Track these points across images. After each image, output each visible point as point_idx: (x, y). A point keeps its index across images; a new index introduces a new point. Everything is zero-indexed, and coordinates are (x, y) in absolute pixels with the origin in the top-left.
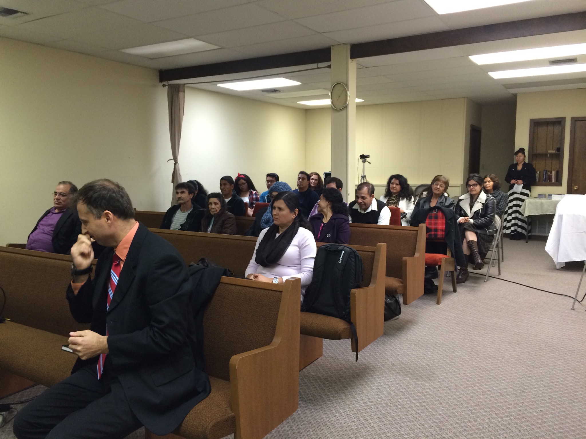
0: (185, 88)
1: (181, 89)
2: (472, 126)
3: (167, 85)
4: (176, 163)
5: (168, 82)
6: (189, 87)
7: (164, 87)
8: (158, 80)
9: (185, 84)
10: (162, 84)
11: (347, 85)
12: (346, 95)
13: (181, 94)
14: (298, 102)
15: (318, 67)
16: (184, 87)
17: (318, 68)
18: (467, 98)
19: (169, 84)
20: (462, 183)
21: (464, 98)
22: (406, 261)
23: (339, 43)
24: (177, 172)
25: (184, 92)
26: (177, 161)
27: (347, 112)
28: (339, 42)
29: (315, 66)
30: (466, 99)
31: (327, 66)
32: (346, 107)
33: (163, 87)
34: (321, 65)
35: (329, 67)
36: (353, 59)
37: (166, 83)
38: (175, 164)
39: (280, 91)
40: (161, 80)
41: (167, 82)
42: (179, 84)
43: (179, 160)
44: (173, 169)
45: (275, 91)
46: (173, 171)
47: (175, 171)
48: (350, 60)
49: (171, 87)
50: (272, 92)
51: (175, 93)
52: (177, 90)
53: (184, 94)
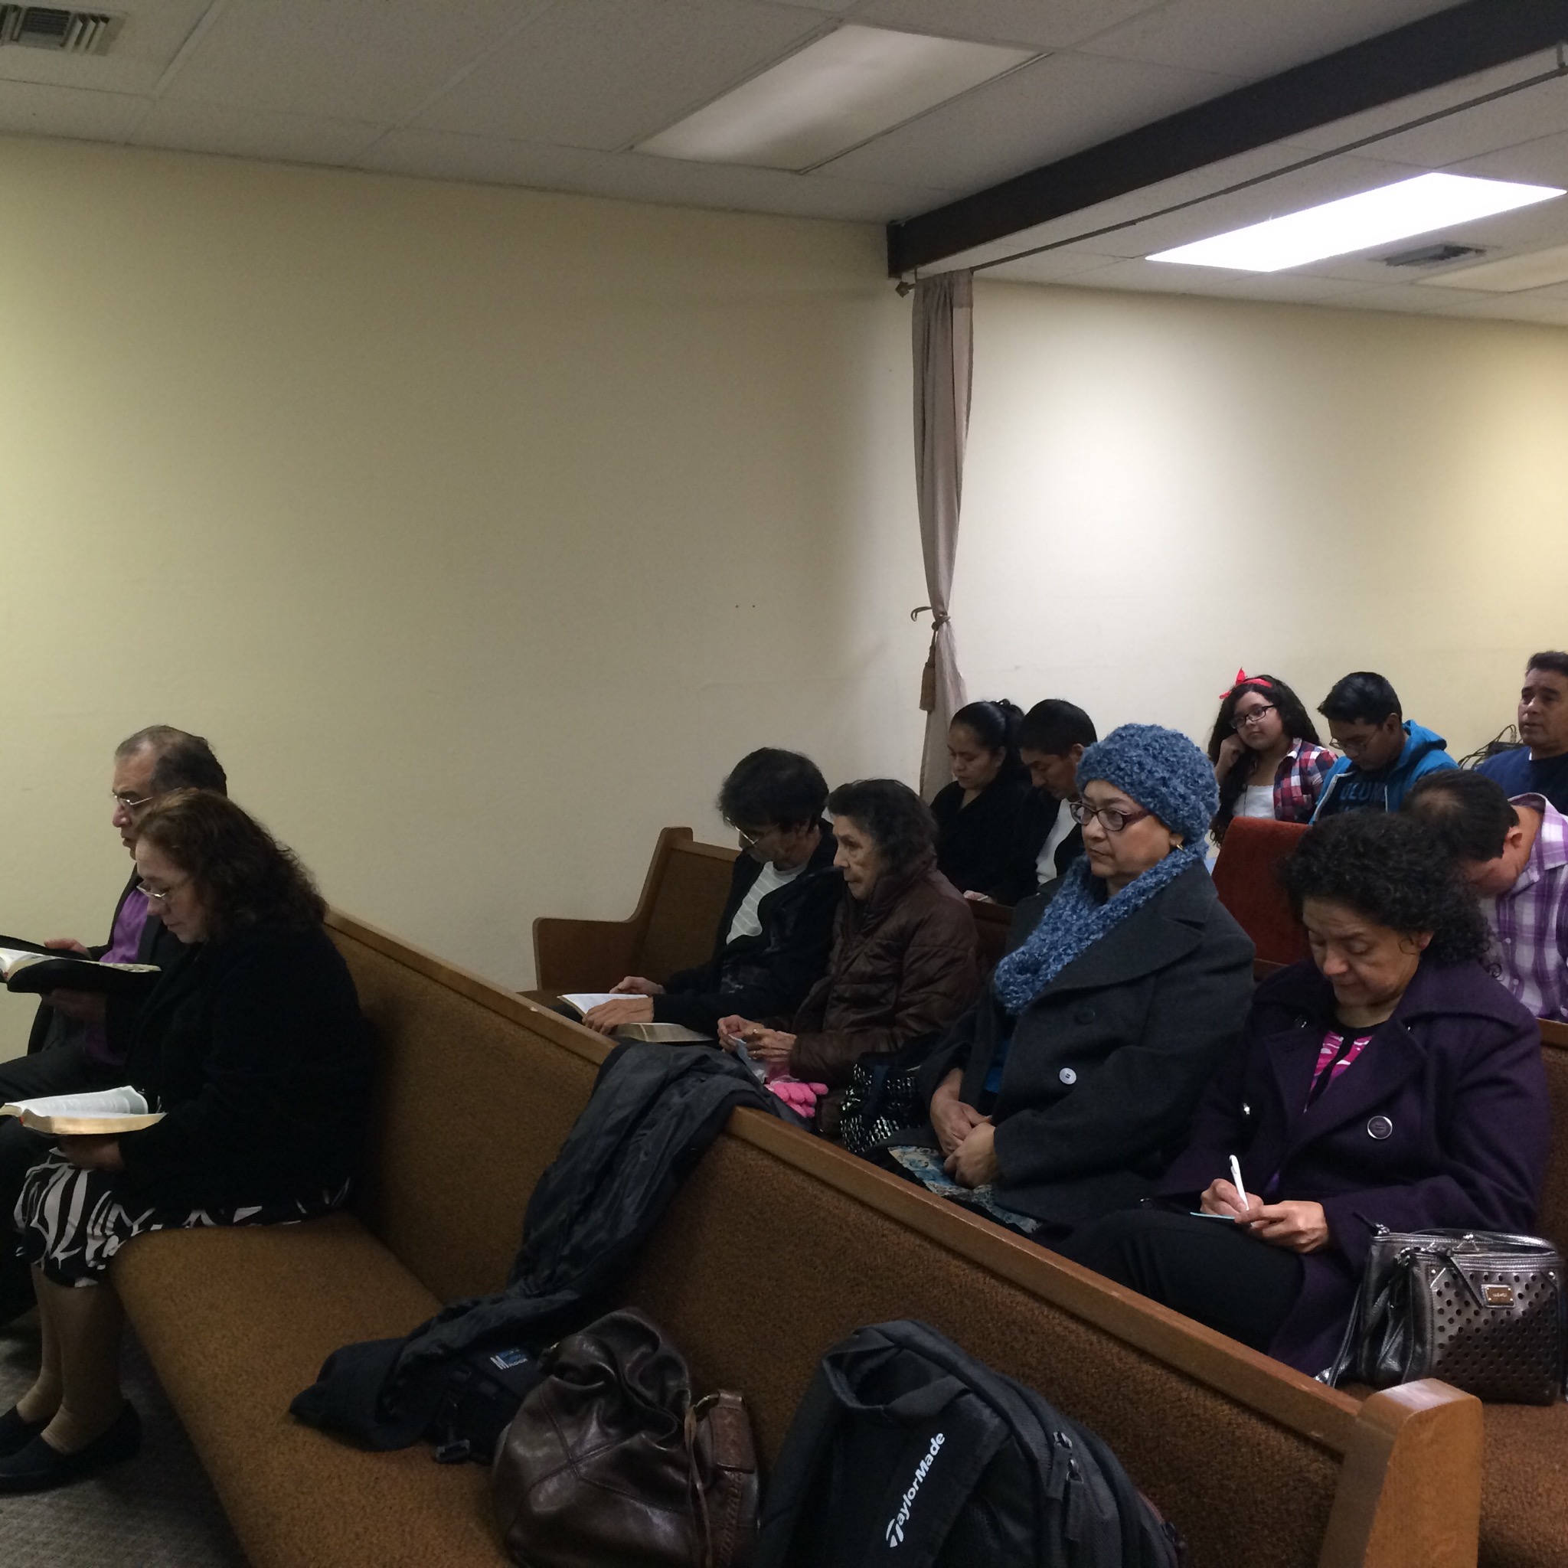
0: (973, 285)
1: (959, 293)
3: (912, 286)
4: (941, 621)
6: (988, 281)
7: (902, 294)
8: (886, 269)
9: (972, 269)
10: (897, 283)
13: (959, 314)
16: (970, 282)
17: (1562, 70)
19: (920, 277)
24: (942, 662)
25: (971, 306)
26: (945, 613)
29: (1543, 60)
33: (897, 295)
37: (908, 278)
38: (936, 626)
40: (895, 269)
41: (913, 271)
42: (953, 272)
43: (953, 611)
46: (925, 657)
47: (936, 659)
49: (926, 288)
50: (1442, 257)
51: (937, 313)
52: (948, 301)
53: (971, 313)
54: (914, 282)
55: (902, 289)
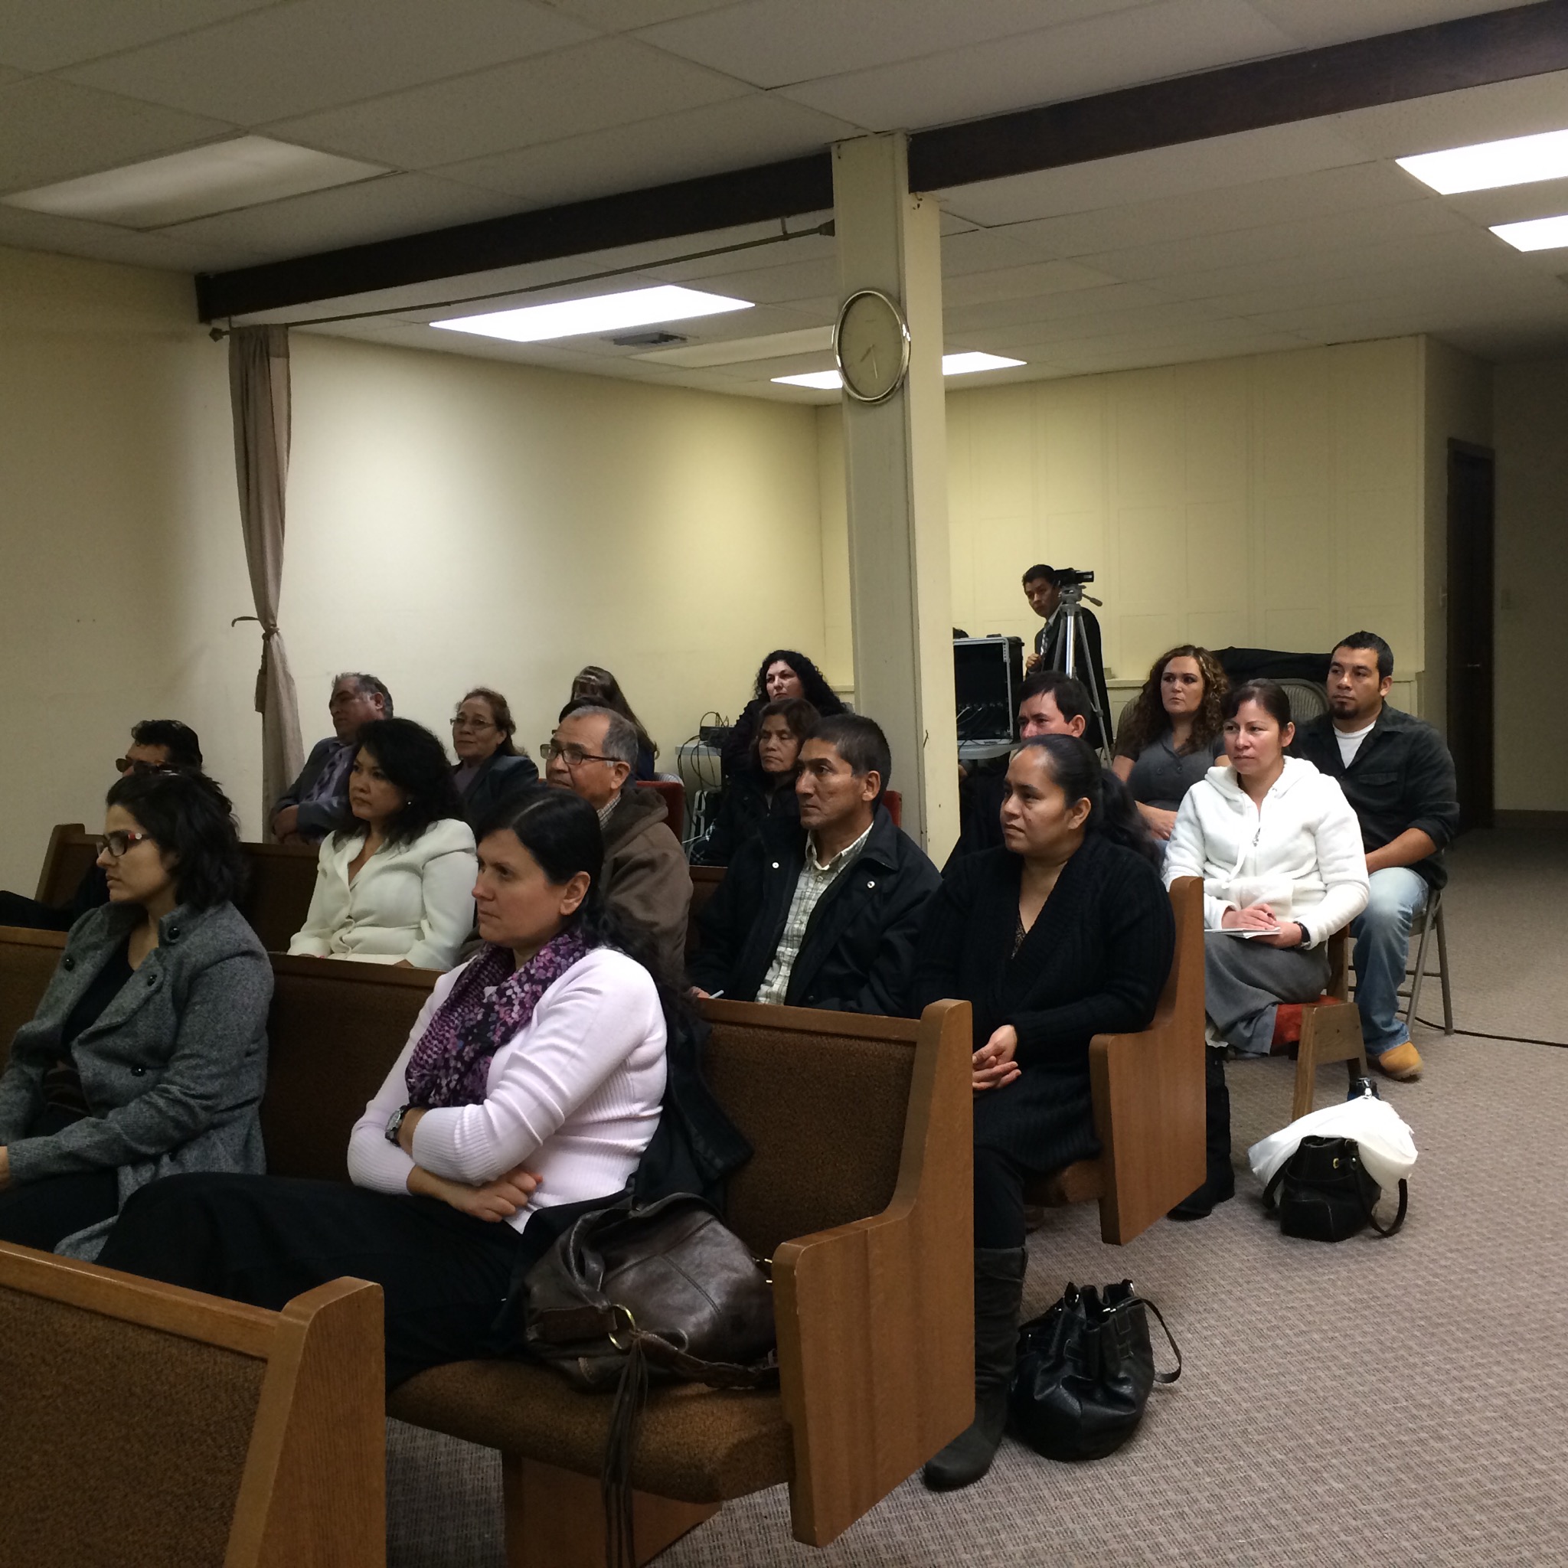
0: (289, 338)
1: (275, 345)
2: (1452, 442)
3: (226, 333)
4: (270, 632)
5: (230, 321)
6: (302, 334)
7: (216, 339)
8: (196, 316)
9: (287, 325)
10: (209, 330)
11: (899, 301)
12: (900, 340)
13: (276, 364)
14: (772, 380)
15: (785, 233)
16: (286, 337)
17: (786, 237)
18: (1429, 335)
19: (235, 326)
20: (1421, 668)
21: (1416, 335)
22: (1103, 1056)
23: (861, 132)
24: (274, 669)
25: (287, 356)
26: (275, 625)
27: (903, 408)
28: (857, 127)
29: (771, 227)
30: (1422, 340)
31: (821, 226)
32: (898, 388)
33: (212, 340)
34: (794, 223)
35: (829, 229)
36: (919, 194)
37: (222, 324)
38: (267, 637)
39: (683, 339)
40: (206, 316)
41: (227, 319)
42: (266, 326)
43: (281, 623)
44: (260, 659)
45: (661, 337)
46: (258, 664)
47: (269, 666)
48: (907, 200)
49: (241, 338)
50: (654, 342)
51: (254, 361)
52: (264, 348)
53: (288, 363)
54: (228, 329)
55: (216, 335)
